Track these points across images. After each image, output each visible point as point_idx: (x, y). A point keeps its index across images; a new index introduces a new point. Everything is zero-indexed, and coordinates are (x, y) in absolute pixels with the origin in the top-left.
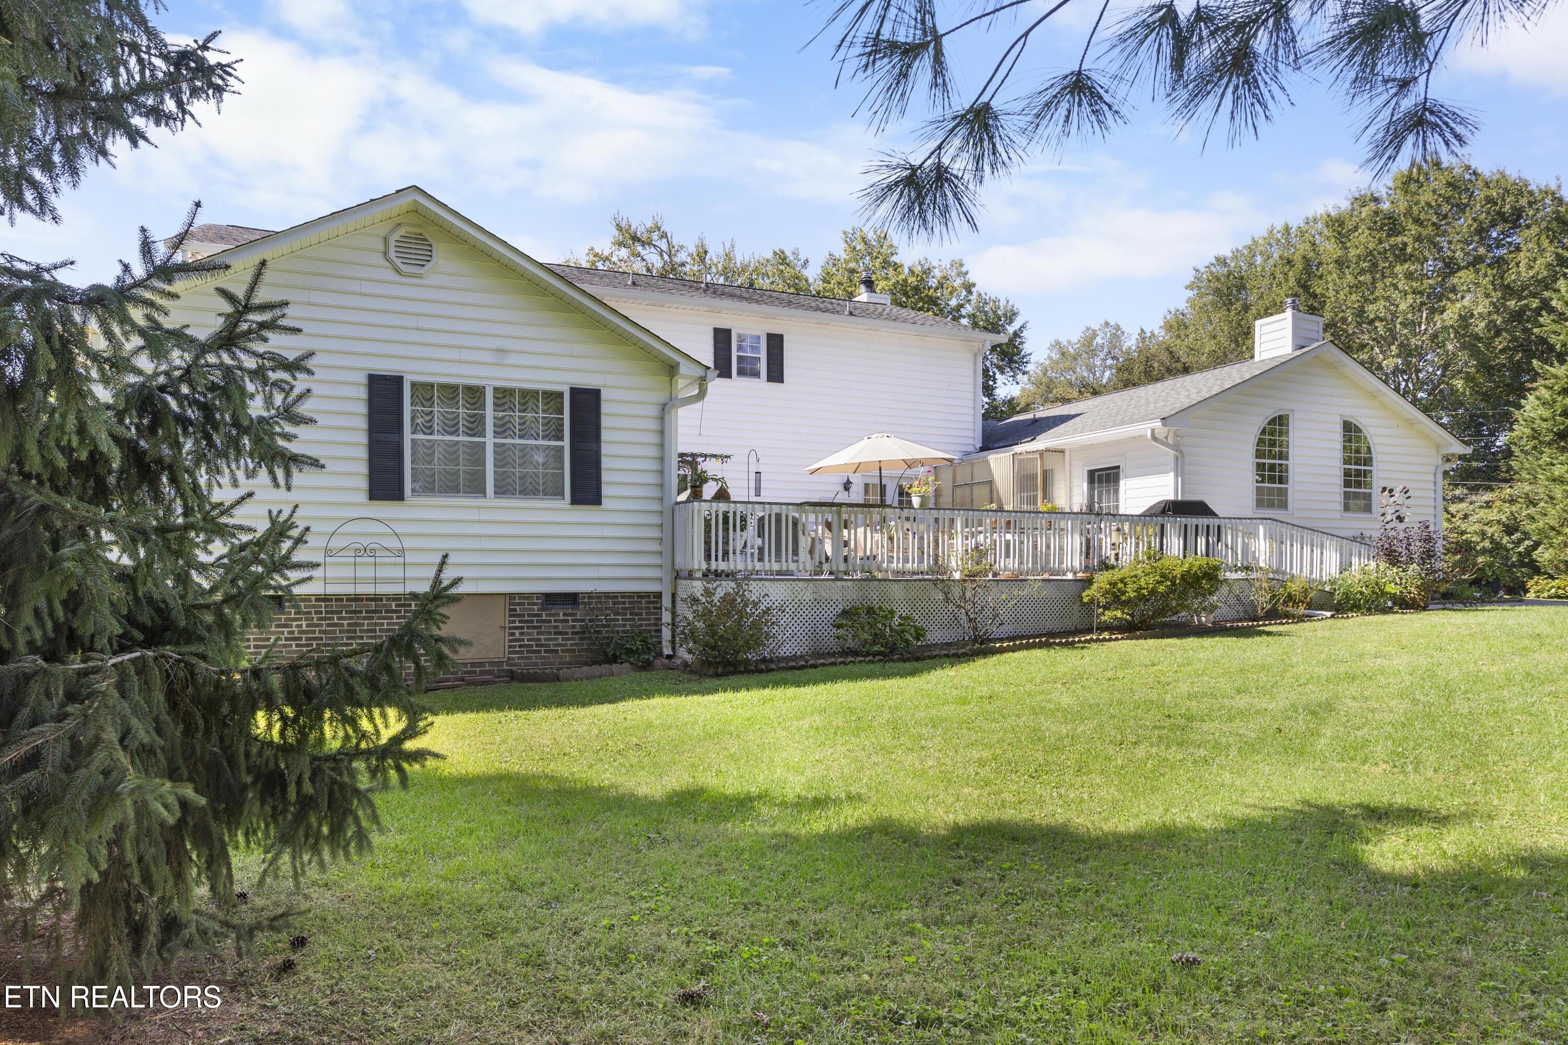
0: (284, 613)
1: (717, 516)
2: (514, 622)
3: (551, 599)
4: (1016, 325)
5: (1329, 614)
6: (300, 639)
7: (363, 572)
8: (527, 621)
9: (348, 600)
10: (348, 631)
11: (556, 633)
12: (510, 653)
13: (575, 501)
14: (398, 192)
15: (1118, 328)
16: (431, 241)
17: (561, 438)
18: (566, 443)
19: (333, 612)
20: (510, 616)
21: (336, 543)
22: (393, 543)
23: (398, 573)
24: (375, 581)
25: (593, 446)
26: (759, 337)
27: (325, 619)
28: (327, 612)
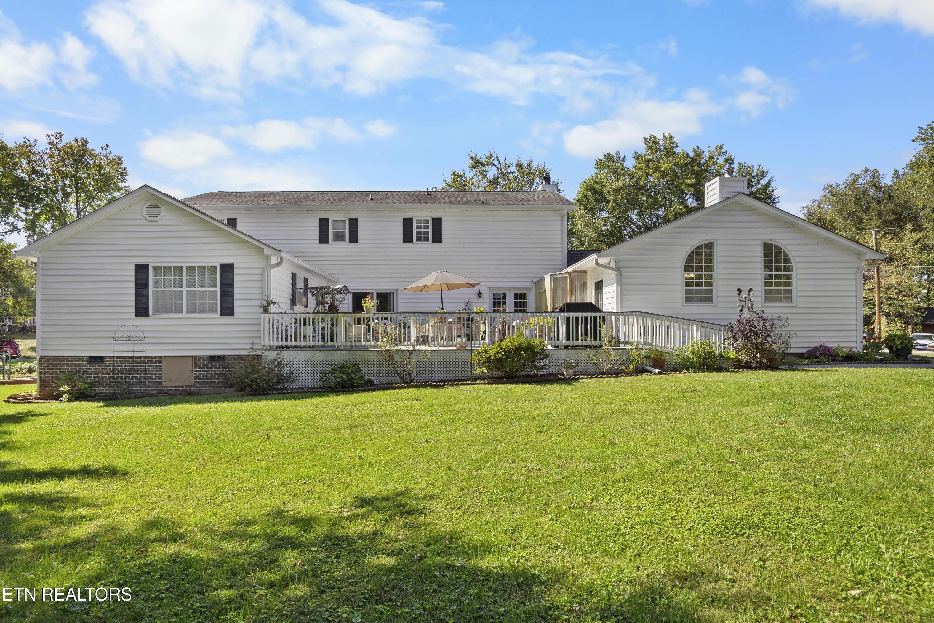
0: (104, 363)
1: (300, 319)
2: (196, 368)
3: (212, 359)
4: (764, 182)
5: (657, 371)
6: (110, 374)
7: (128, 347)
8: (202, 368)
9: (117, 358)
10: (128, 371)
11: (215, 374)
12: (195, 382)
13: (222, 314)
14: (139, 188)
15: (876, 171)
16: (160, 206)
17: (215, 286)
18: (218, 289)
19: (122, 363)
20: (195, 366)
21: (118, 335)
22: (140, 335)
23: (143, 347)
24: (133, 350)
25: (230, 289)
26: (428, 221)
27: (120, 366)
28: (120, 363)
